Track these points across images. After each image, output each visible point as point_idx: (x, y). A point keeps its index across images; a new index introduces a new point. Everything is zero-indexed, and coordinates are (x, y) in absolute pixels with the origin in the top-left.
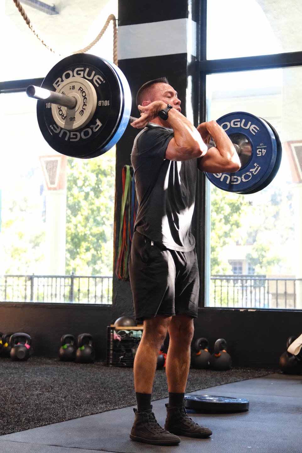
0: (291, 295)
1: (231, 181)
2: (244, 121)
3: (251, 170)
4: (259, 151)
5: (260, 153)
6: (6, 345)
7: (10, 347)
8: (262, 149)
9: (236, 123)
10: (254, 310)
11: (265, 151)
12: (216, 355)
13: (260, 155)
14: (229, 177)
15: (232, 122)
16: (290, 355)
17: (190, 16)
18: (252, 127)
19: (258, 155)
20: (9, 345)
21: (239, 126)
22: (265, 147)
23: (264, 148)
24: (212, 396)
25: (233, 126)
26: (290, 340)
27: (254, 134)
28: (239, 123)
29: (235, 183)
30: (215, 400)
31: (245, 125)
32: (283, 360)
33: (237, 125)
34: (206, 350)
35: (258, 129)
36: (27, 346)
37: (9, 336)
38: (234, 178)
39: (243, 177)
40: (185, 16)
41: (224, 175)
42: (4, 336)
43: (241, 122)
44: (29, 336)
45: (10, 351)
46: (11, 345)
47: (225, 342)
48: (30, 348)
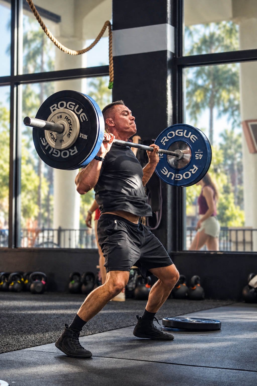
0: (248, 243)
1: (175, 178)
2: (186, 131)
3: (191, 170)
4: (197, 156)
5: (198, 157)
6: (27, 281)
7: (29, 284)
8: (199, 154)
9: (179, 133)
10: (222, 253)
11: (202, 155)
12: (192, 288)
13: (198, 159)
14: (174, 175)
15: (177, 131)
16: (251, 287)
17: (169, 21)
18: (192, 137)
19: (196, 159)
20: (29, 282)
21: (182, 135)
22: (201, 152)
23: (201, 154)
24: (192, 319)
25: (177, 134)
26: (251, 276)
27: (194, 142)
28: (182, 133)
29: (178, 180)
30: (195, 321)
31: (187, 134)
32: (245, 292)
33: (180, 134)
34: (184, 285)
35: (197, 138)
36: (43, 282)
37: (28, 274)
38: (178, 176)
39: (184, 175)
40: (165, 22)
41: (170, 173)
42: (25, 274)
43: (183, 132)
44: (45, 274)
45: (30, 286)
46: (30, 282)
47: (199, 278)
48: (46, 284)
